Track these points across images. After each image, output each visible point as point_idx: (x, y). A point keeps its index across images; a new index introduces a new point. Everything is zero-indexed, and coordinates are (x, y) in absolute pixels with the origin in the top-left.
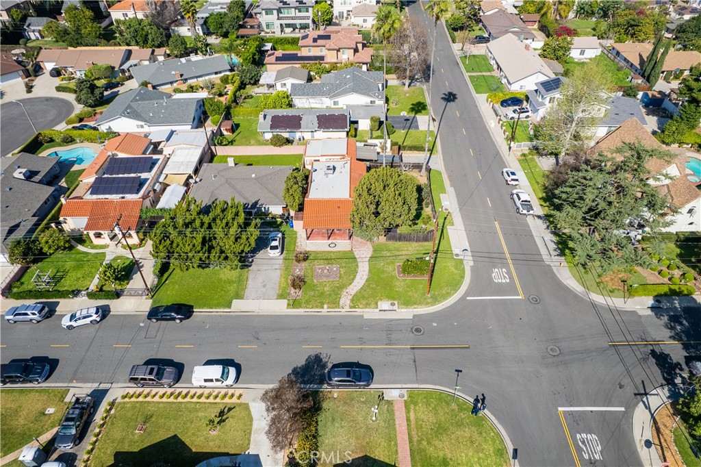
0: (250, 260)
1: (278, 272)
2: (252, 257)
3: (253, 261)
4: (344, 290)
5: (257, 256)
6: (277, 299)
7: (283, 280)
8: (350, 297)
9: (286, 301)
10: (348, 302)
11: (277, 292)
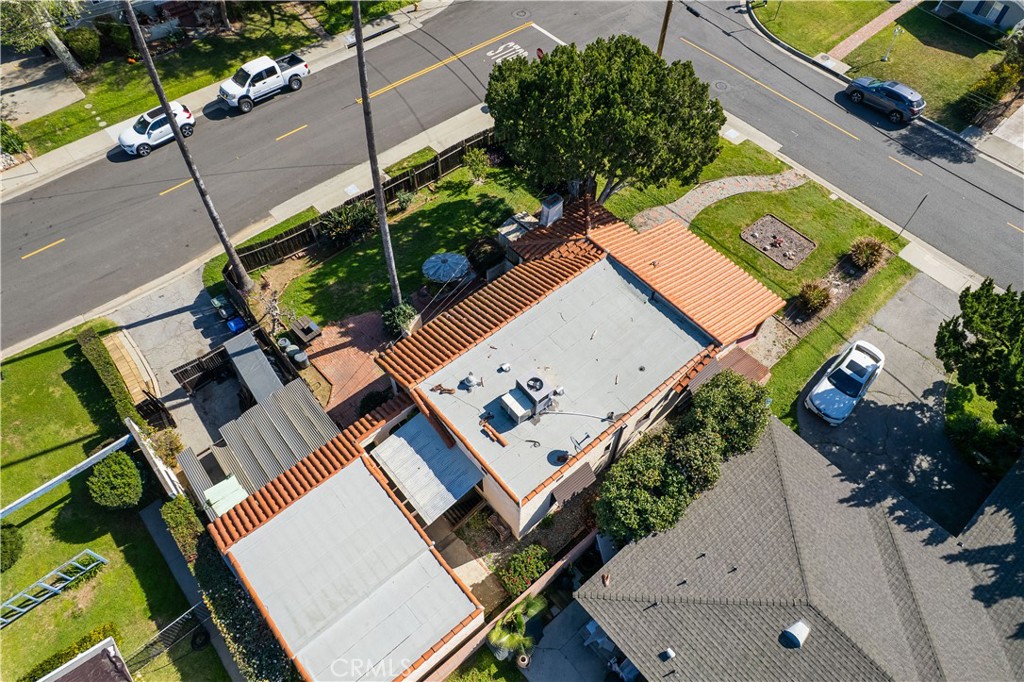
0: (931, 401)
1: (880, 318)
2: (921, 407)
3: (926, 394)
4: (777, 192)
5: (906, 399)
6: (919, 271)
7: (881, 297)
8: (777, 177)
9: (903, 254)
10: (787, 174)
11: (908, 282)
